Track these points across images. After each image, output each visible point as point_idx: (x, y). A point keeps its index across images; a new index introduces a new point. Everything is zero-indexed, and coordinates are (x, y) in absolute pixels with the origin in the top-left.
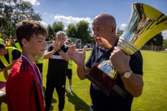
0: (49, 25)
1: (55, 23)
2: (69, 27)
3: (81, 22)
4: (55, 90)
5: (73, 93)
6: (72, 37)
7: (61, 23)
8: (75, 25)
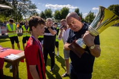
0: (42, 12)
1: (46, 10)
2: (56, 12)
3: (64, 9)
4: (48, 55)
5: (60, 56)
6: (58, 19)
7: (50, 10)
8: (60, 11)
